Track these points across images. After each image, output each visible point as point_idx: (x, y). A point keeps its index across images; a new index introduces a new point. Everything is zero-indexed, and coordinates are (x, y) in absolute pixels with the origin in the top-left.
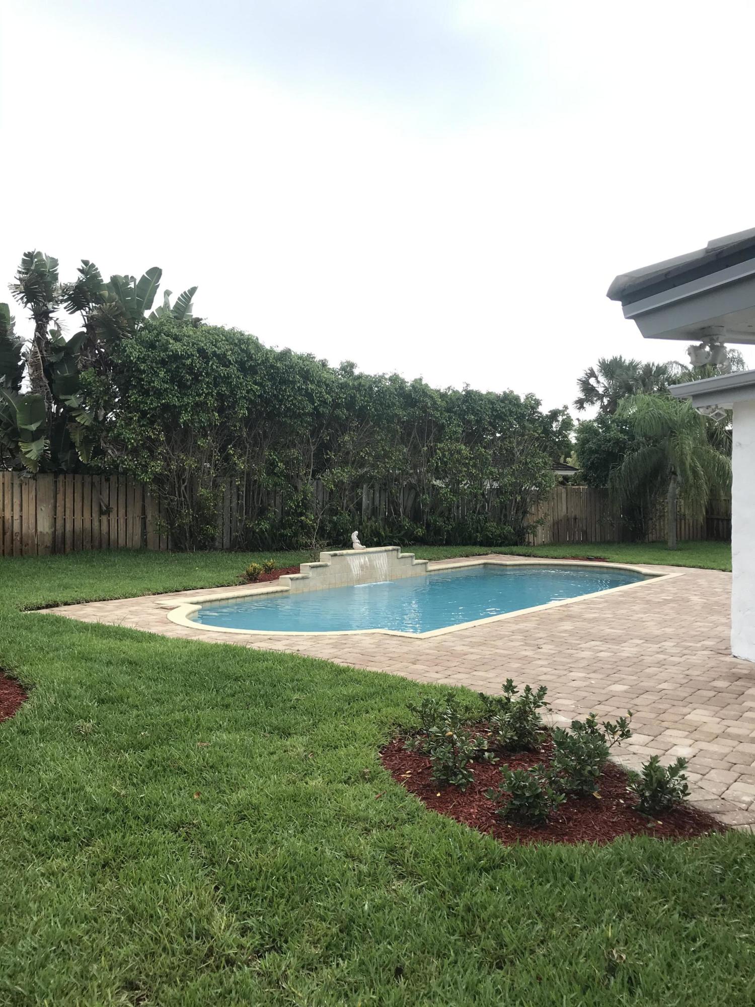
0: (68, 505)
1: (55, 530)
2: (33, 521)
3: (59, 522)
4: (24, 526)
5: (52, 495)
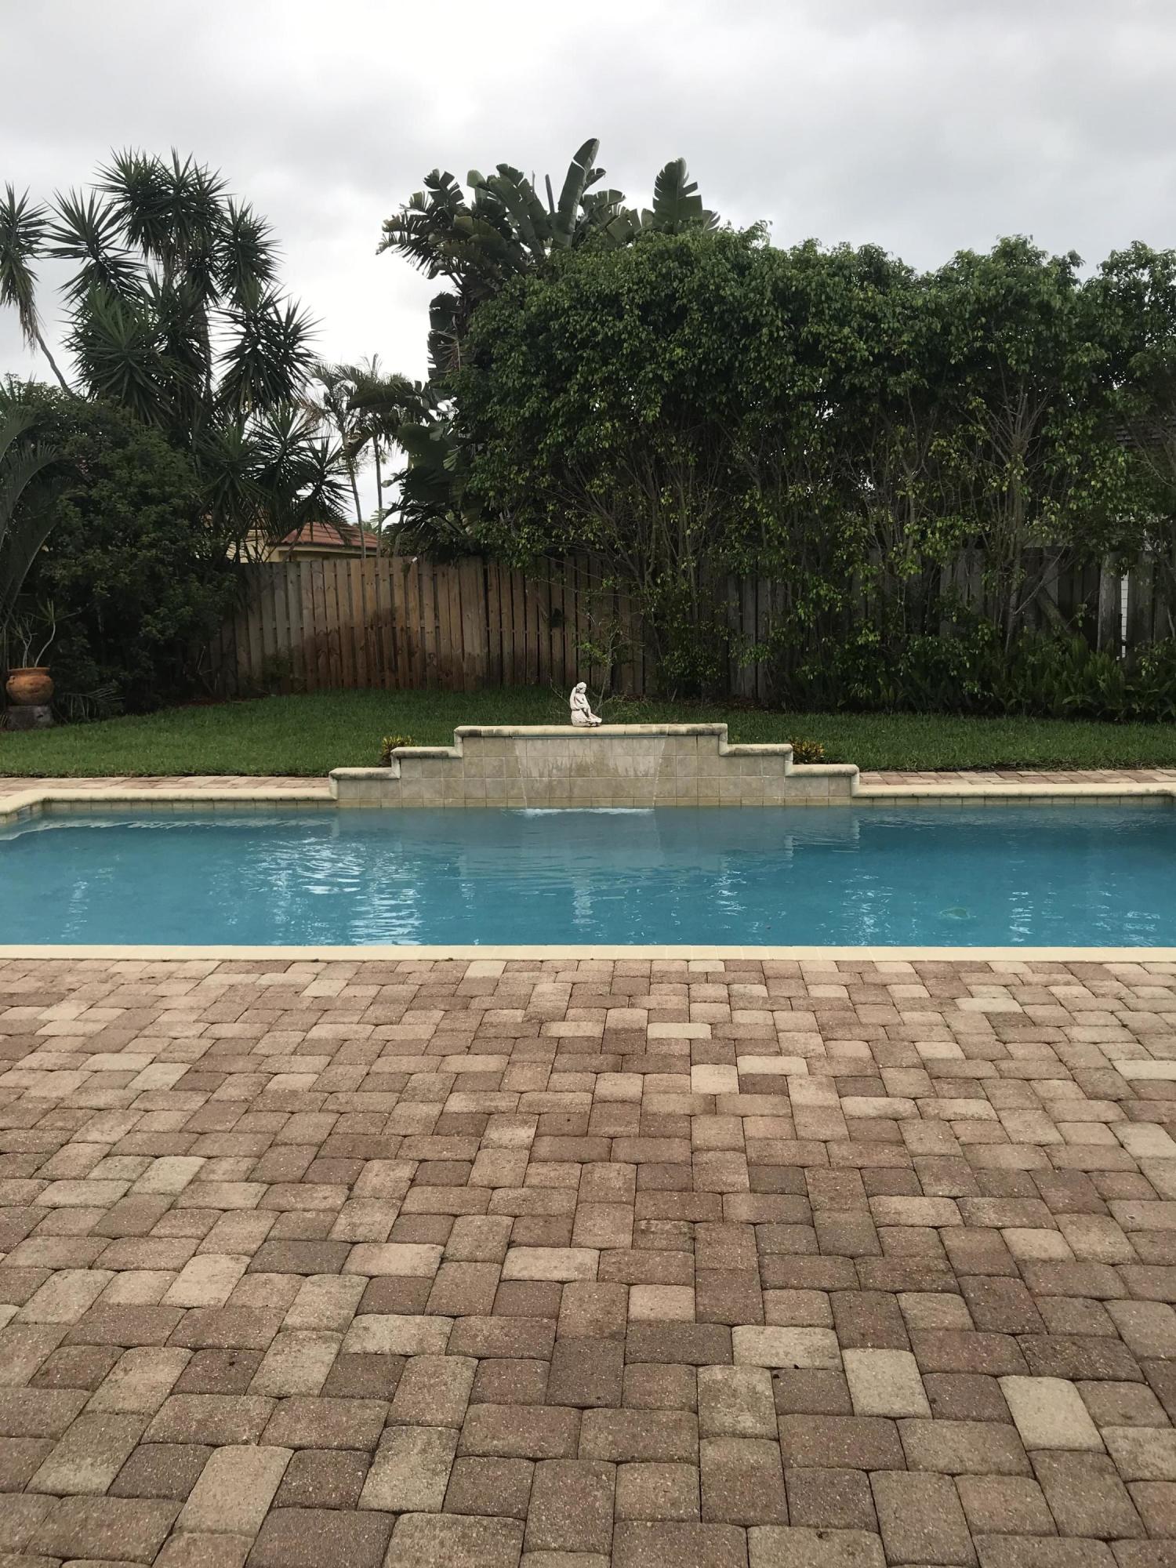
0: (504, 610)
1: (489, 651)
2: (458, 636)
3: (494, 638)
4: (444, 643)
5: (482, 593)
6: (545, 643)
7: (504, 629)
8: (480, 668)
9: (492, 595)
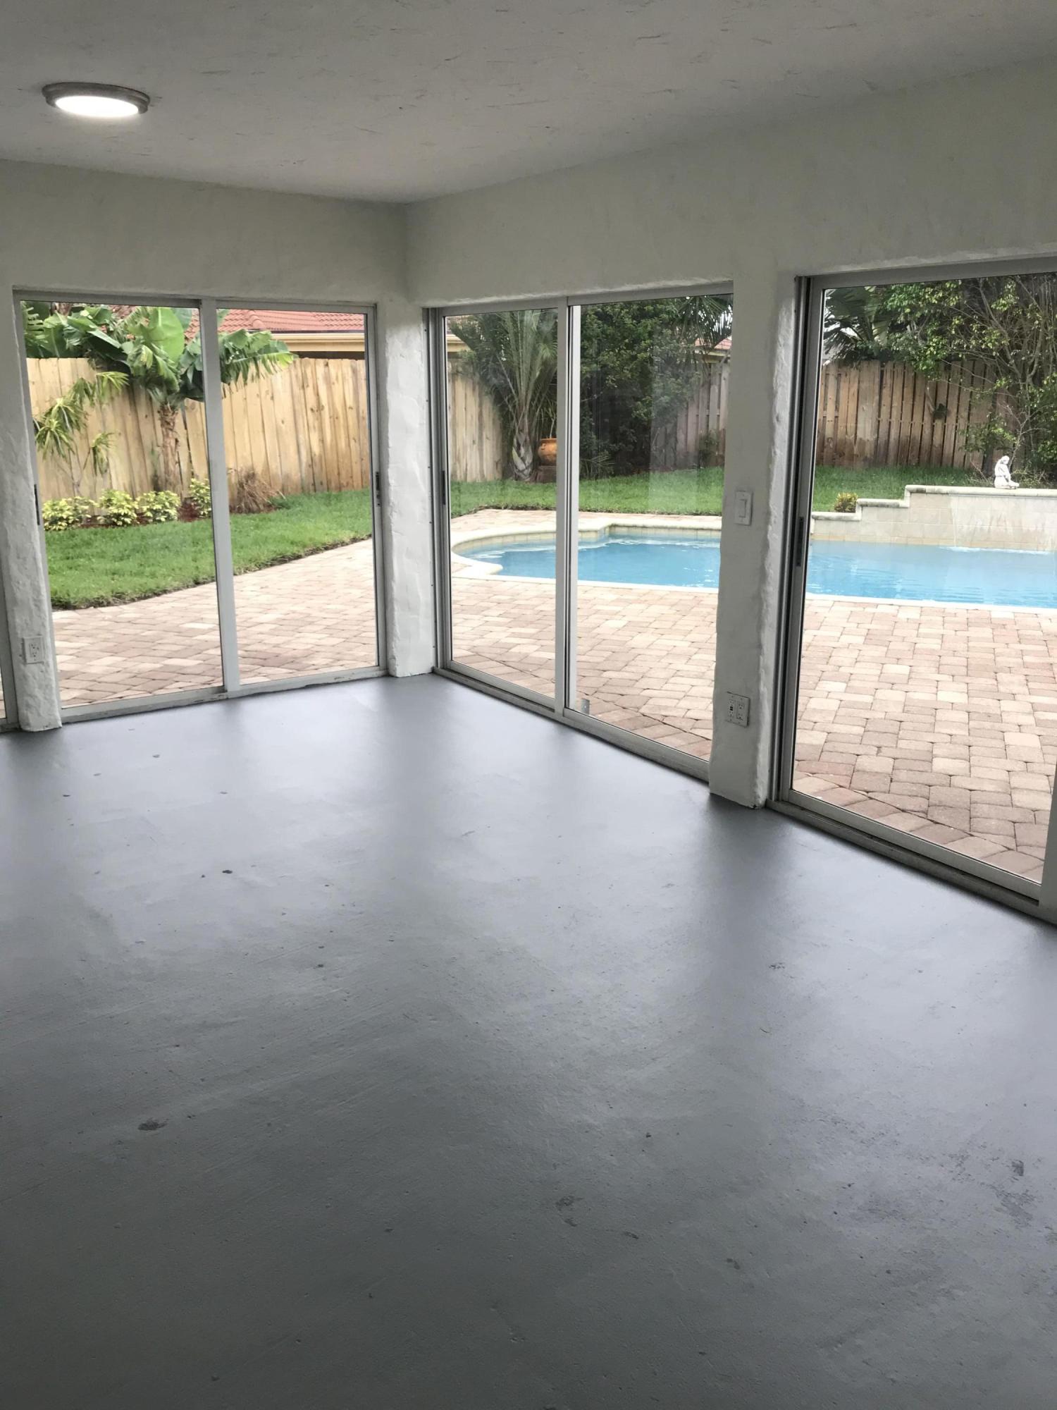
0: (895, 404)
1: (878, 437)
2: (853, 425)
3: (884, 427)
4: (841, 429)
5: (877, 391)
6: (927, 431)
7: (893, 419)
8: (869, 450)
9: (886, 392)
